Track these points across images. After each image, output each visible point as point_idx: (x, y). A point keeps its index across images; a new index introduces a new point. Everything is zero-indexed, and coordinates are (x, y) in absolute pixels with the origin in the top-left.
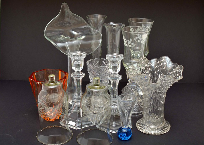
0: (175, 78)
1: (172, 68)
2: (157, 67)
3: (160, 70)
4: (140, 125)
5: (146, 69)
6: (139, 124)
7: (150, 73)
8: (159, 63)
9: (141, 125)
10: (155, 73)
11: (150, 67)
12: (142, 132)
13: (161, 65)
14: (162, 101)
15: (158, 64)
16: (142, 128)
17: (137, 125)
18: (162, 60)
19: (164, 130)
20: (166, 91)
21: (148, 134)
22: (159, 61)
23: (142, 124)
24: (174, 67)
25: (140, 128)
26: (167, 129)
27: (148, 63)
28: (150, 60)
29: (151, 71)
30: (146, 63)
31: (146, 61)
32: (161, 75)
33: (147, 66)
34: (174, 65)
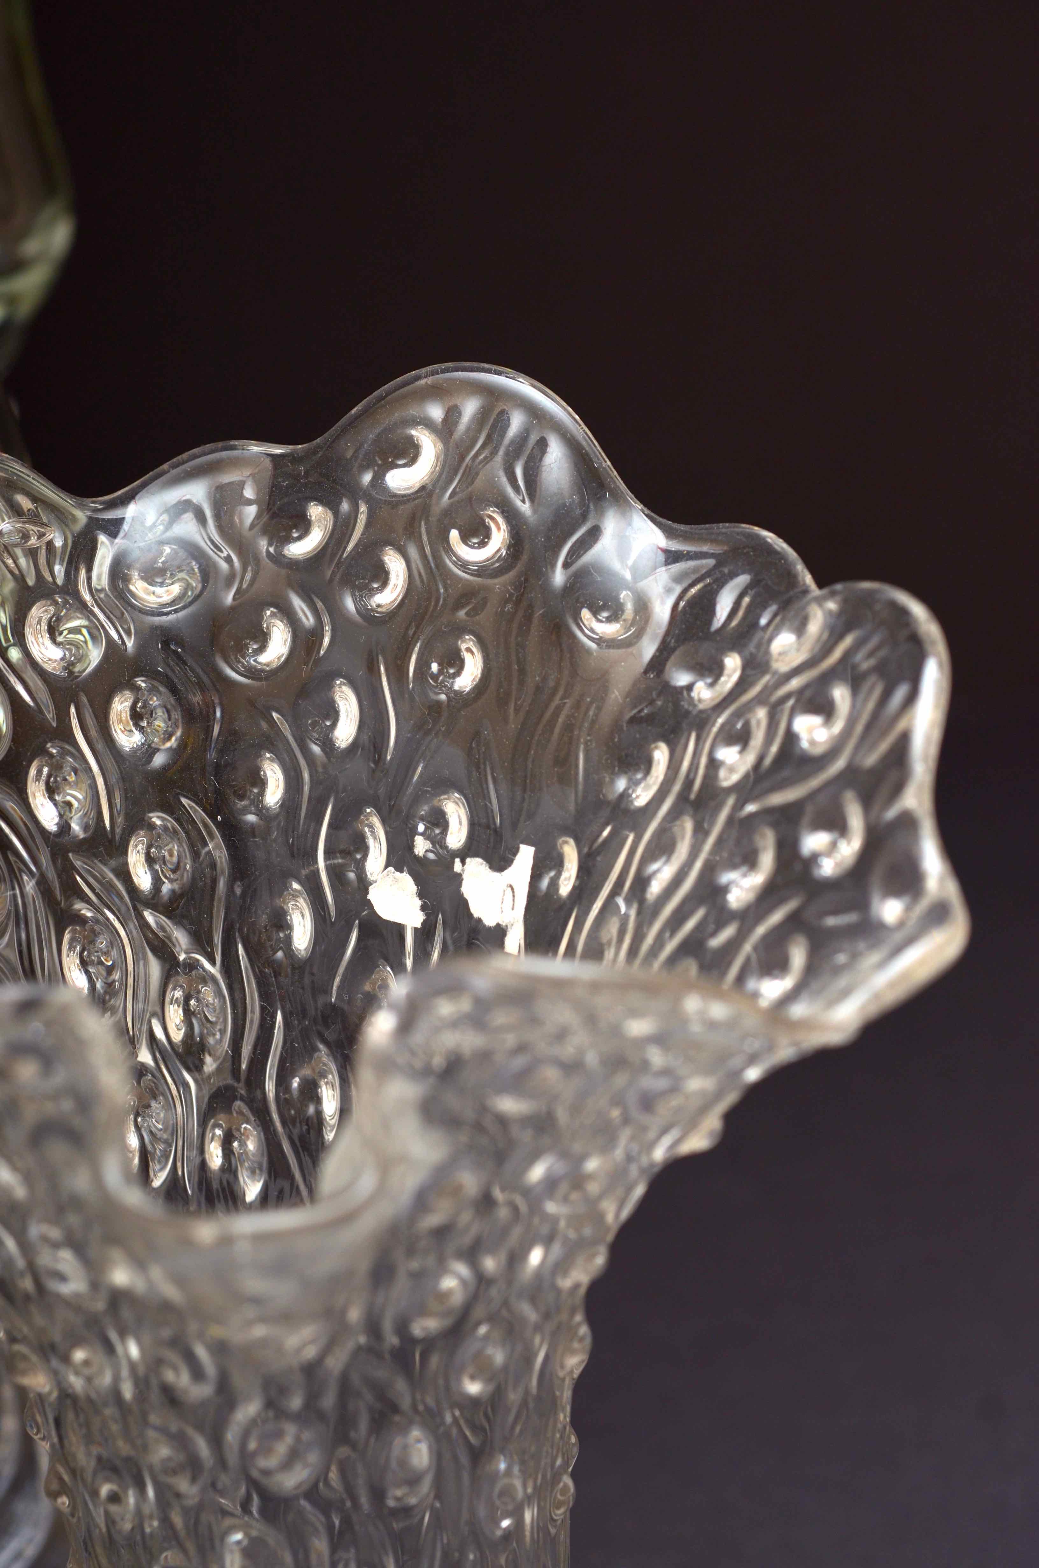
2: (305, 643)
3: (373, 720)
7: (135, 822)
8: (340, 533)
10: (274, 795)
13: (387, 600)
15: (314, 578)
18: (404, 481)
22: (336, 493)
27: (70, 589)
28: (95, 504)
29: (165, 768)
30: (20, 579)
31: (26, 537)
32: (421, 846)
33: (56, 653)
34: (692, 585)
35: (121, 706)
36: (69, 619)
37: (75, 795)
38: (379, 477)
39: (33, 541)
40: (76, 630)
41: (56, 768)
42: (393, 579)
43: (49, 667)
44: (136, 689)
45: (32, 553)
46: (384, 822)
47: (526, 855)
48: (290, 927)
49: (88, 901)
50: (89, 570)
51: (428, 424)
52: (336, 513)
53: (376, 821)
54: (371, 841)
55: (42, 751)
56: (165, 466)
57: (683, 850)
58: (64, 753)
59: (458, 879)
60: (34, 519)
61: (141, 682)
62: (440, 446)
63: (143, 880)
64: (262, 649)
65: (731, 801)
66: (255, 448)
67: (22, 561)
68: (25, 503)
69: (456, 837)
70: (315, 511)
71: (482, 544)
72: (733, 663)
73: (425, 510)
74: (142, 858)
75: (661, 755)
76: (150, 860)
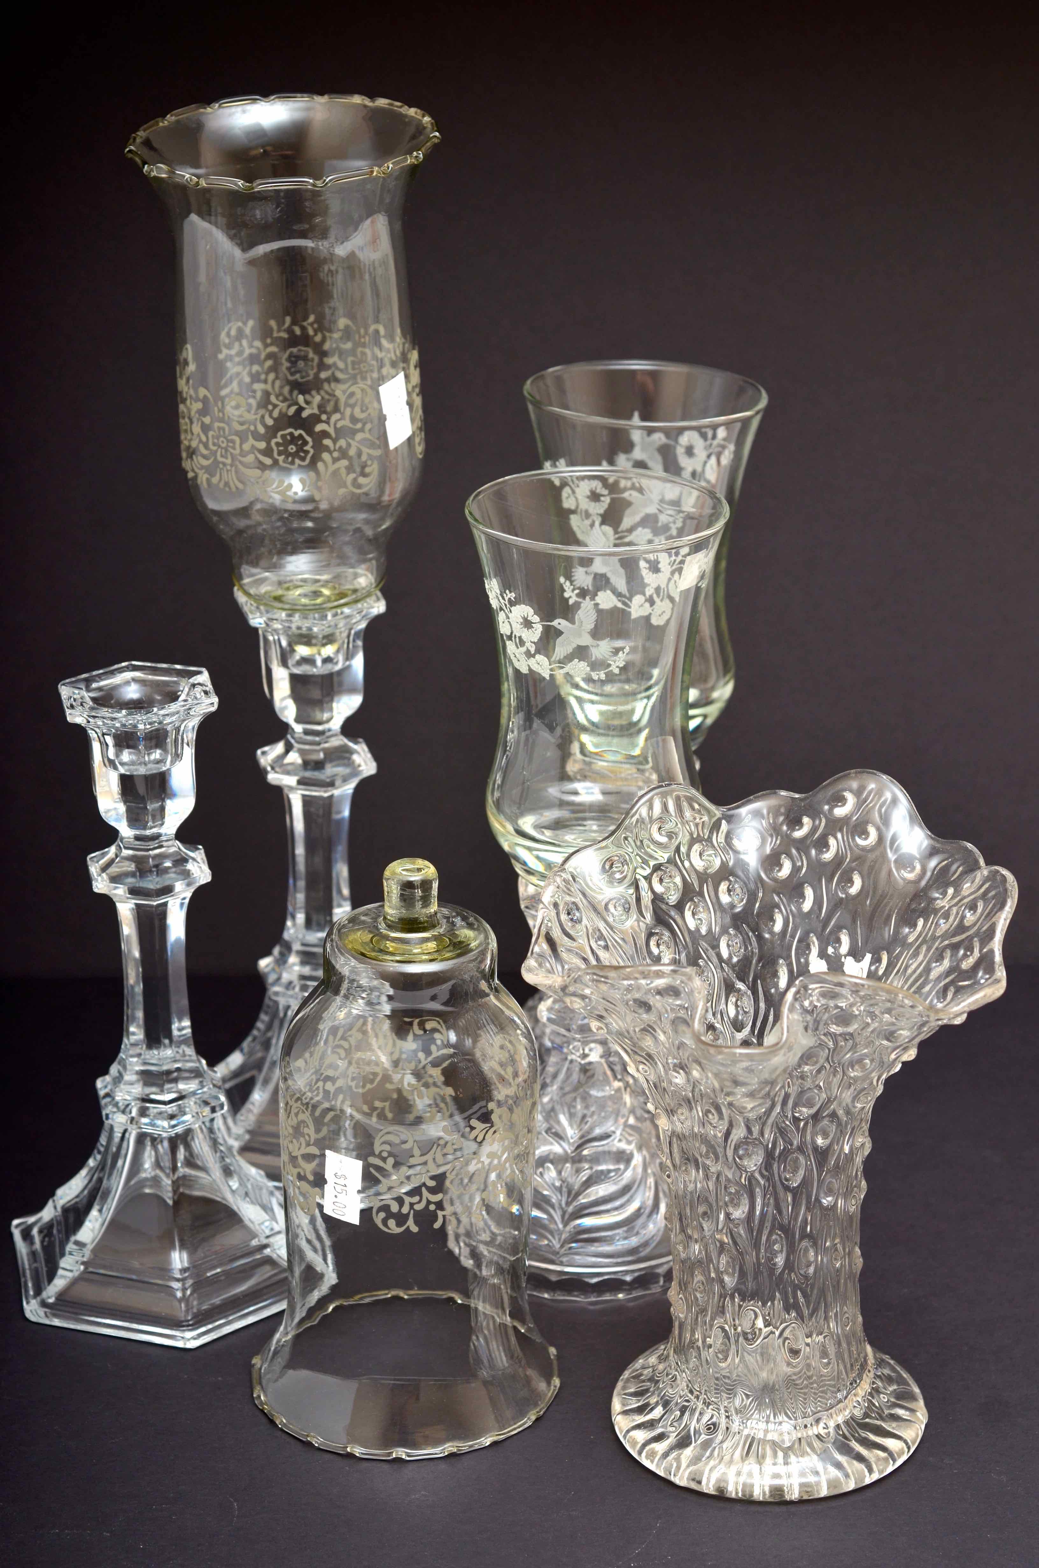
0: (945, 989)
1: (928, 887)
2: (796, 870)
3: (818, 902)
4: (640, 1410)
5: (688, 894)
6: (634, 1404)
7: (724, 931)
8: (814, 829)
9: (658, 1412)
10: (778, 927)
11: (725, 873)
12: (661, 1473)
13: (828, 856)
14: (830, 1192)
15: (802, 845)
16: (660, 1438)
17: (617, 1405)
18: (840, 812)
19: (860, 1458)
20: (866, 1105)
21: (720, 1498)
22: (814, 814)
23: (666, 1404)
24: (942, 879)
25: (641, 1436)
26: (890, 1443)
27: (710, 839)
28: (723, 809)
29: (740, 913)
30: (691, 834)
31: (695, 819)
32: (830, 950)
33: (702, 864)
34: (943, 861)
35: (723, 886)
36: (707, 850)
37: (703, 916)
38: (831, 810)
39: (698, 820)
40: (710, 855)
41: (696, 906)
42: (831, 848)
43: (698, 868)
44: (730, 881)
45: (697, 825)
46: (817, 939)
47: (868, 957)
48: (778, 978)
49: (703, 959)
50: (717, 834)
51: (851, 791)
52: (814, 822)
53: (815, 939)
54: (812, 947)
55: (692, 900)
56: (752, 797)
57: (921, 958)
58: (700, 901)
59: (843, 964)
60: (699, 812)
61: (731, 878)
62: (856, 800)
63: (725, 954)
64: (779, 870)
65: (939, 941)
66: (783, 793)
67: (693, 828)
68: (696, 806)
69: (844, 948)
70: (806, 820)
71: (866, 839)
72: (951, 891)
73: (847, 824)
74: (725, 945)
75: (921, 922)
76: (728, 946)
